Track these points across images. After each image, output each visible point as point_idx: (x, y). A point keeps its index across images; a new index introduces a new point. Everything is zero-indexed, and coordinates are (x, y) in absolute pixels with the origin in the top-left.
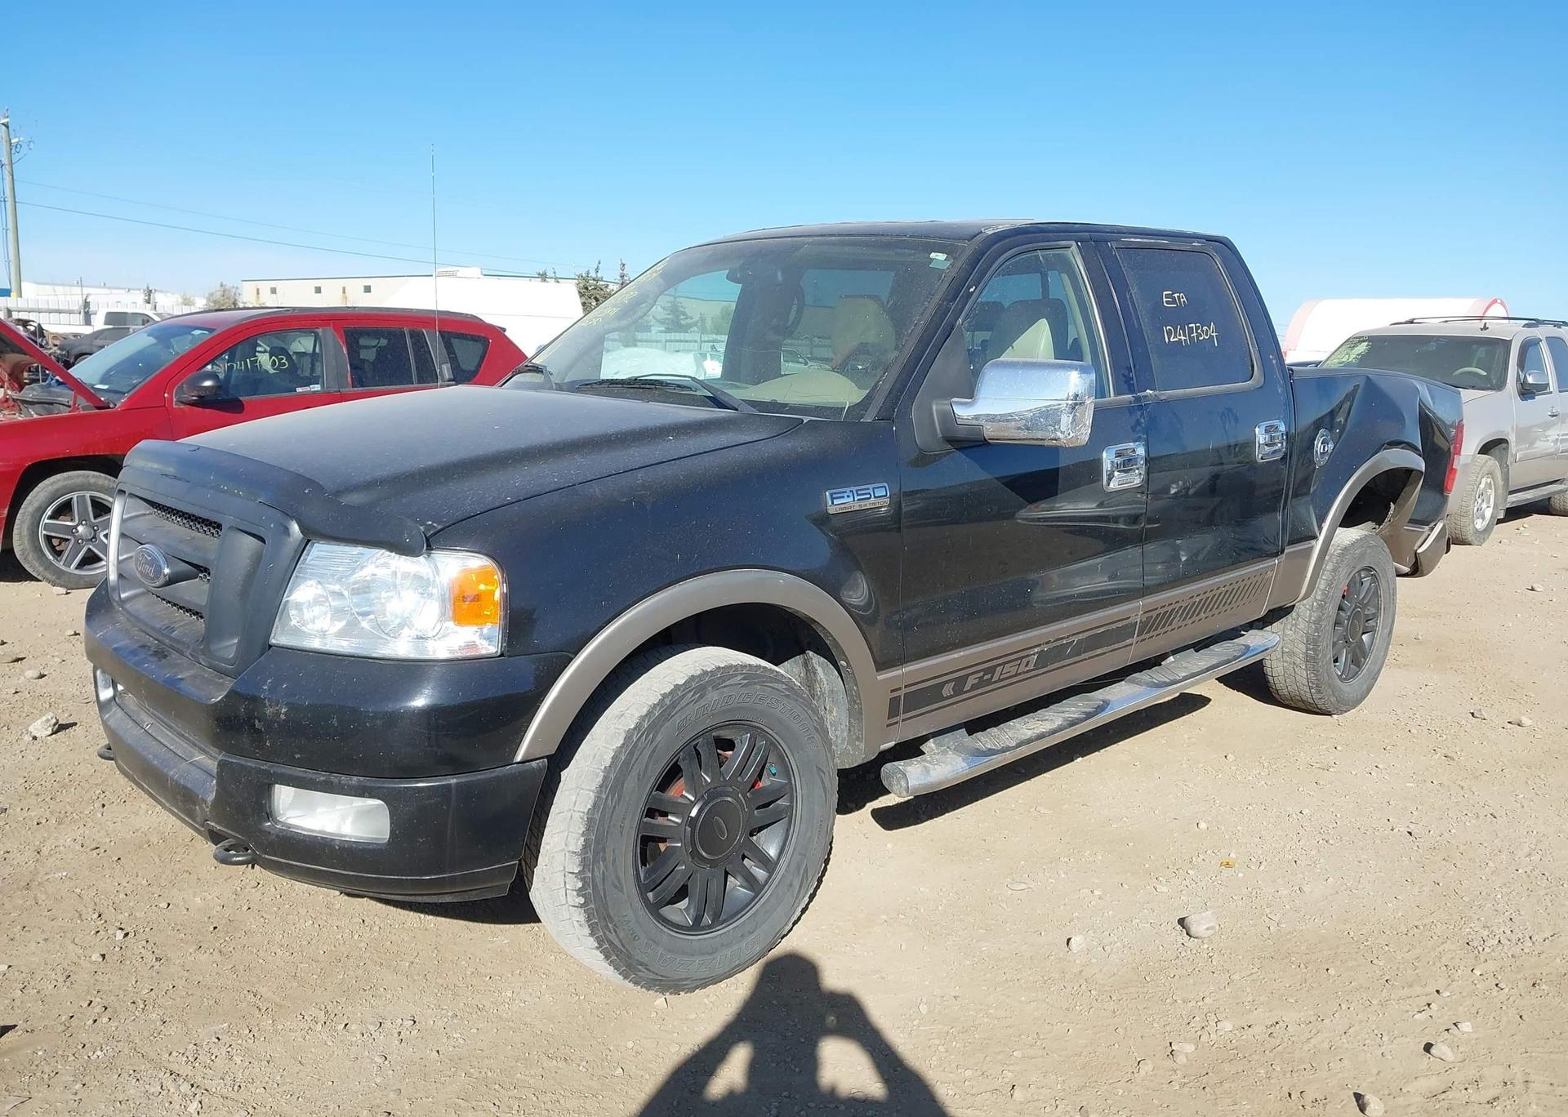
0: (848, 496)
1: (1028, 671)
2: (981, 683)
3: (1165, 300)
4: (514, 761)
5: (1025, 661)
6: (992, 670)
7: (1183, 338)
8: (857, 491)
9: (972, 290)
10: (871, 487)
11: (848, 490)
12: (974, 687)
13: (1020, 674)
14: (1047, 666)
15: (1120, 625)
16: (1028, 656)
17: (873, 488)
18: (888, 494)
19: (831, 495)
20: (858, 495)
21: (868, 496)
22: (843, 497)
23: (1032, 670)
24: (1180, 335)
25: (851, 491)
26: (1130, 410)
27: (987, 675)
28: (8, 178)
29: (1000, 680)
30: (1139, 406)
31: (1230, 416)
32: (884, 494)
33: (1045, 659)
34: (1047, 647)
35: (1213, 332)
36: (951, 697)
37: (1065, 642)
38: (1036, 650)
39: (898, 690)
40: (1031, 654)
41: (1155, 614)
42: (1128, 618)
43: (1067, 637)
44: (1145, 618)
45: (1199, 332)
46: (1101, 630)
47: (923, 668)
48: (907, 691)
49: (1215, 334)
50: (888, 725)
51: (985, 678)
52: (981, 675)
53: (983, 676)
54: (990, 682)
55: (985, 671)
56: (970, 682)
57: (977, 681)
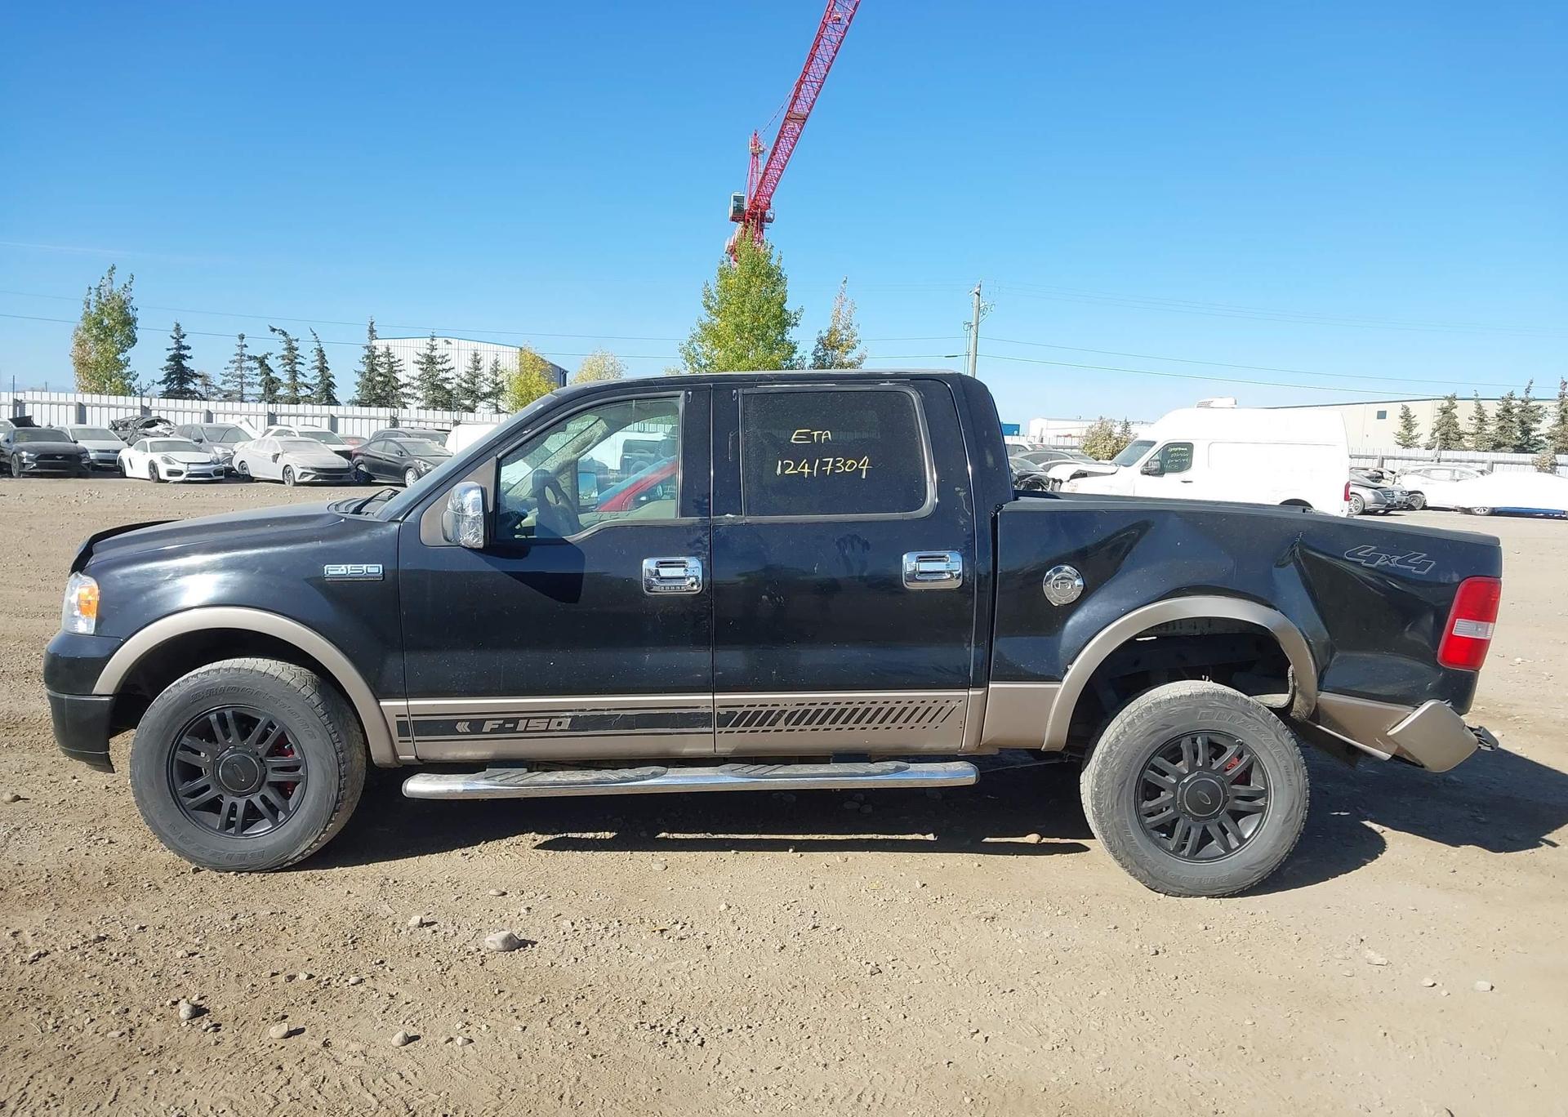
0: (342, 571)
1: (561, 730)
2: (501, 729)
3: (794, 437)
4: (92, 694)
5: (555, 722)
6: (516, 721)
7: (806, 470)
8: (352, 568)
10: (366, 566)
11: (343, 566)
12: (493, 731)
13: (553, 731)
14: (587, 730)
15: (685, 711)
16: (558, 717)
17: (368, 568)
18: (383, 573)
19: (327, 568)
20: (352, 571)
21: (361, 572)
22: (338, 571)
23: (565, 730)
24: (803, 467)
25: (348, 568)
27: (509, 725)
29: (525, 731)
31: (856, 543)
32: (377, 571)
33: (583, 723)
34: (581, 714)
35: (863, 465)
36: (467, 733)
37: (606, 713)
38: (568, 714)
39: (406, 716)
40: (563, 717)
41: (740, 711)
42: (697, 707)
43: (608, 710)
44: (723, 711)
45: (838, 465)
46: (658, 711)
47: (434, 705)
48: (413, 718)
49: (865, 467)
50: (400, 742)
51: (507, 726)
52: (501, 722)
53: (504, 724)
54: (513, 730)
55: (507, 721)
56: (488, 727)
57: (497, 726)
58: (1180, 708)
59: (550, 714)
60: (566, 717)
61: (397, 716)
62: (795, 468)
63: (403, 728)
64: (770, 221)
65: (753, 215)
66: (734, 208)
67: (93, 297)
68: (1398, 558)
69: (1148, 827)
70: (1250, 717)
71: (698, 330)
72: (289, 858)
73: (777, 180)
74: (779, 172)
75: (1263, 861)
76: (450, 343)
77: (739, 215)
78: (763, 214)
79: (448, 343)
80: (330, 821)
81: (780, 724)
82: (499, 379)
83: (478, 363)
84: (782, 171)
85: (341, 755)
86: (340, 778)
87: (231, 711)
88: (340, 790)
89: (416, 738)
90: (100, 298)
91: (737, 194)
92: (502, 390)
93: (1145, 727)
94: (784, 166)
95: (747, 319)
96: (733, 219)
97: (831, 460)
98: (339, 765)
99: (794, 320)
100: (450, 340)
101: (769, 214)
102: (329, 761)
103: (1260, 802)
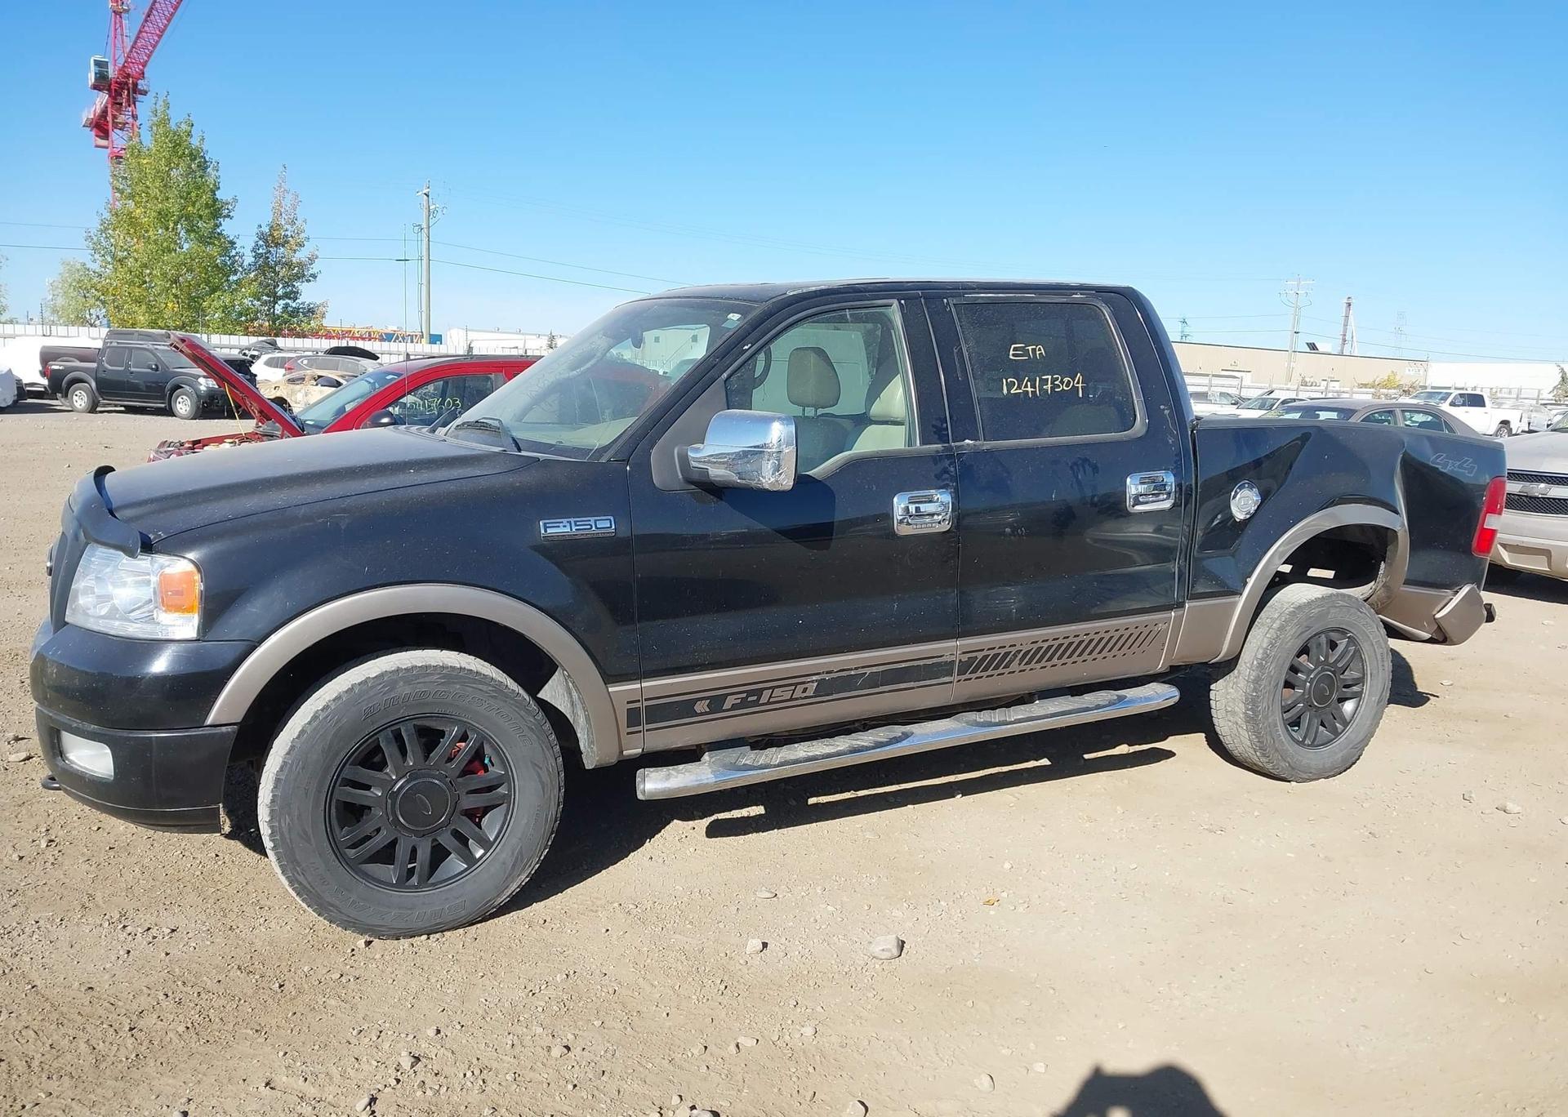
0: (565, 526)
1: (806, 697)
2: (744, 704)
3: (1011, 352)
4: (205, 724)
5: (800, 688)
6: (759, 693)
7: (1029, 389)
8: (575, 522)
9: (746, 347)
10: (592, 519)
11: (565, 521)
12: (734, 707)
13: (796, 699)
14: (832, 694)
15: (929, 662)
16: (804, 683)
17: (595, 521)
18: (613, 527)
19: (545, 524)
20: (576, 525)
21: (589, 527)
22: (559, 527)
23: (812, 697)
24: (1026, 386)
25: (570, 522)
26: (935, 458)
27: (751, 698)
28: (425, 240)
29: (769, 703)
30: (950, 456)
31: (1087, 467)
32: (609, 526)
33: (829, 687)
34: (827, 677)
35: (1078, 383)
36: (706, 713)
37: (853, 673)
38: (814, 678)
39: (639, 701)
40: (809, 682)
41: (980, 655)
42: (941, 656)
43: (856, 669)
44: (965, 658)
45: (1056, 383)
46: (903, 665)
47: (672, 684)
48: (646, 703)
49: (1080, 385)
50: (628, 734)
51: (749, 699)
52: (744, 695)
53: (747, 697)
54: (756, 703)
55: (750, 693)
56: (729, 702)
57: (739, 701)
58: (1317, 610)
59: (795, 680)
60: (812, 682)
61: (628, 703)
62: (1019, 387)
63: (633, 717)
64: (145, 93)
65: (122, 85)
66: (96, 74)
68: (1458, 463)
69: (1287, 723)
70: (1361, 612)
71: (107, 215)
73: (154, 47)
74: (156, 38)
77: (102, 83)
78: (135, 85)
81: (1014, 666)
84: (160, 37)
87: (410, 725)
89: (647, 727)
91: (98, 58)
93: (1294, 630)
94: (163, 31)
95: (173, 206)
96: (95, 87)
97: (1050, 377)
99: (226, 211)
101: (142, 84)
102: (548, 770)
103: (1358, 688)
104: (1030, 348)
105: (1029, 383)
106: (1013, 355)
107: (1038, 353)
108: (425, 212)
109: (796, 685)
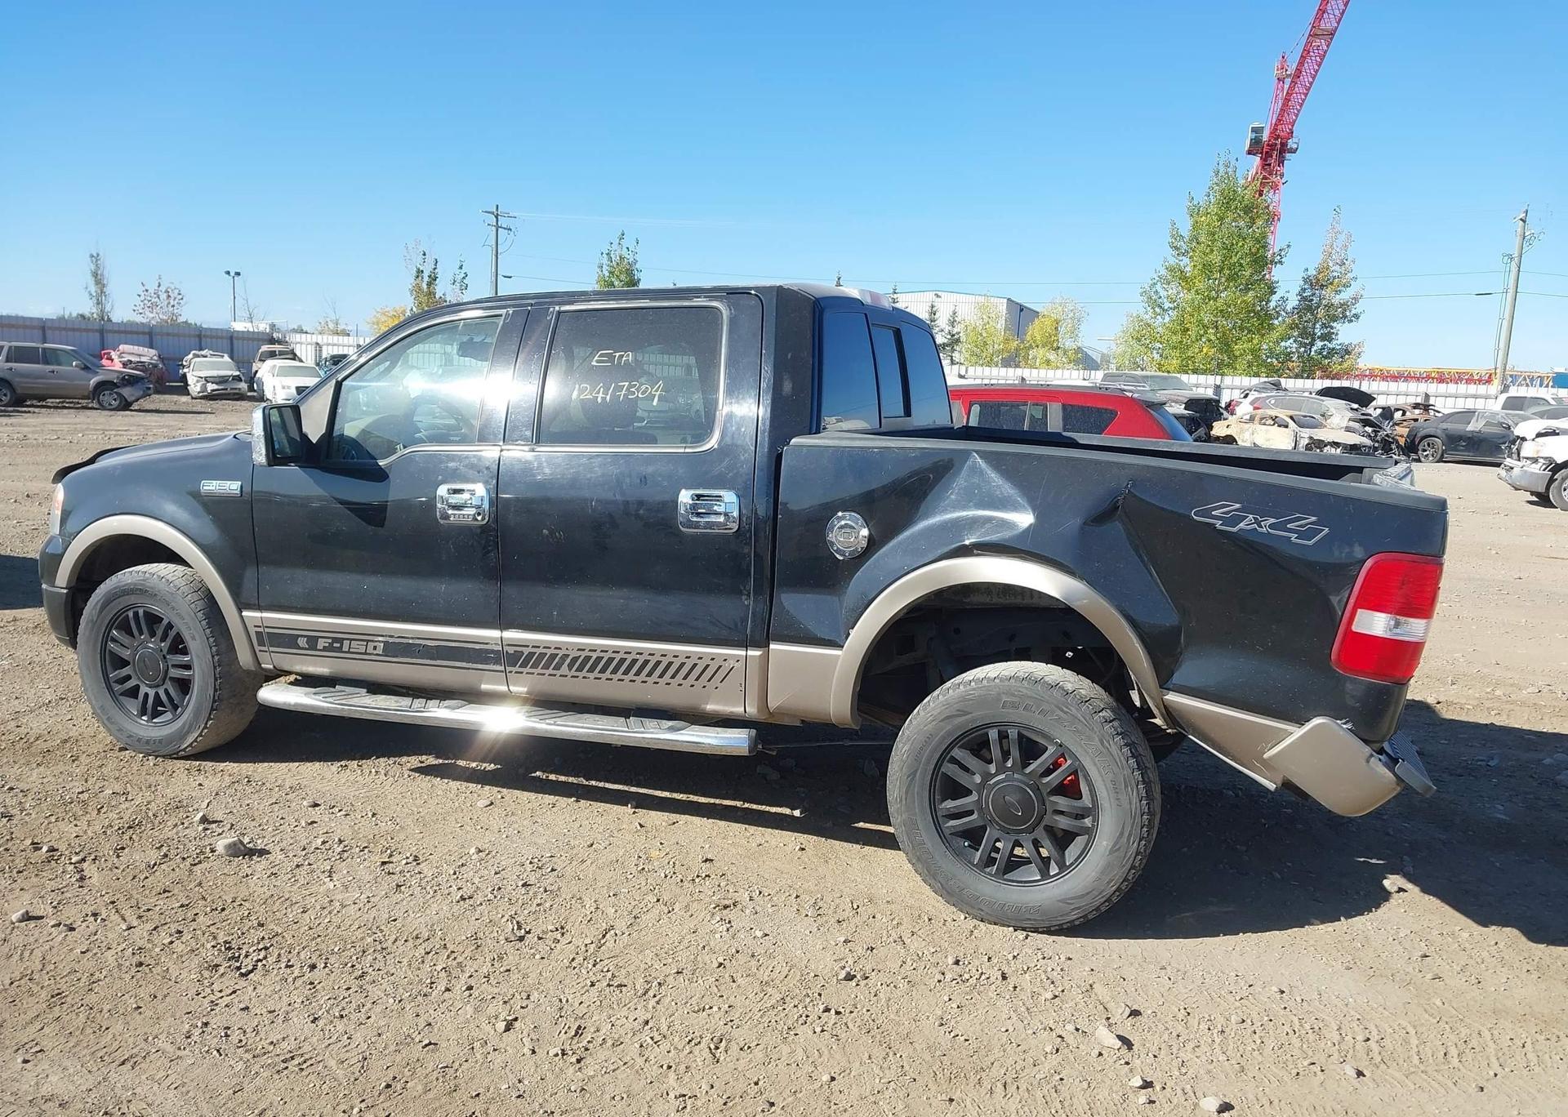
1: (377, 654)
2: (331, 648)
3: (596, 358)
4: (56, 585)
5: (371, 645)
6: (341, 641)
7: (601, 395)
10: (227, 481)
12: (325, 649)
13: (370, 654)
14: (398, 657)
16: (373, 641)
17: (230, 484)
18: (239, 490)
21: (226, 488)
23: (381, 655)
24: (598, 392)
25: (215, 482)
28: (1514, 269)
29: (349, 652)
31: (635, 476)
32: (237, 488)
34: (391, 640)
35: (656, 391)
36: (306, 649)
37: (411, 641)
38: (380, 639)
39: (260, 627)
40: (376, 641)
41: (526, 651)
42: (487, 644)
43: (412, 638)
44: (511, 650)
45: (633, 390)
46: (453, 644)
47: (279, 619)
48: (267, 630)
49: (659, 392)
50: (260, 651)
51: (335, 645)
52: (330, 641)
53: (333, 643)
54: (340, 650)
55: (335, 640)
56: (321, 644)
57: (328, 644)
59: (367, 637)
60: (379, 641)
61: (255, 626)
62: (589, 393)
63: (260, 638)
64: (1294, 151)
65: (1272, 146)
66: (1251, 140)
67: (605, 260)
68: (1272, 520)
69: (947, 832)
70: (1066, 713)
71: (1163, 272)
72: (181, 748)
73: (1301, 105)
74: (1303, 97)
75: (1082, 896)
76: (940, 297)
77: (1255, 147)
78: (1284, 145)
79: (938, 296)
80: (209, 719)
81: (564, 669)
82: (955, 330)
83: (934, 314)
84: (1306, 95)
85: (216, 658)
86: (216, 679)
87: (142, 610)
88: (216, 690)
89: (271, 649)
90: (612, 262)
91: (1256, 125)
92: (958, 341)
94: (1308, 89)
95: (1216, 258)
96: (1249, 152)
97: (627, 384)
98: (215, 667)
99: (1279, 257)
100: (940, 294)
101: (1291, 144)
102: (206, 662)
103: (1088, 822)
104: (617, 354)
105: (602, 389)
106: (598, 361)
107: (624, 358)
108: (1518, 240)
109: (368, 641)
